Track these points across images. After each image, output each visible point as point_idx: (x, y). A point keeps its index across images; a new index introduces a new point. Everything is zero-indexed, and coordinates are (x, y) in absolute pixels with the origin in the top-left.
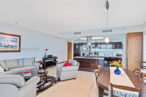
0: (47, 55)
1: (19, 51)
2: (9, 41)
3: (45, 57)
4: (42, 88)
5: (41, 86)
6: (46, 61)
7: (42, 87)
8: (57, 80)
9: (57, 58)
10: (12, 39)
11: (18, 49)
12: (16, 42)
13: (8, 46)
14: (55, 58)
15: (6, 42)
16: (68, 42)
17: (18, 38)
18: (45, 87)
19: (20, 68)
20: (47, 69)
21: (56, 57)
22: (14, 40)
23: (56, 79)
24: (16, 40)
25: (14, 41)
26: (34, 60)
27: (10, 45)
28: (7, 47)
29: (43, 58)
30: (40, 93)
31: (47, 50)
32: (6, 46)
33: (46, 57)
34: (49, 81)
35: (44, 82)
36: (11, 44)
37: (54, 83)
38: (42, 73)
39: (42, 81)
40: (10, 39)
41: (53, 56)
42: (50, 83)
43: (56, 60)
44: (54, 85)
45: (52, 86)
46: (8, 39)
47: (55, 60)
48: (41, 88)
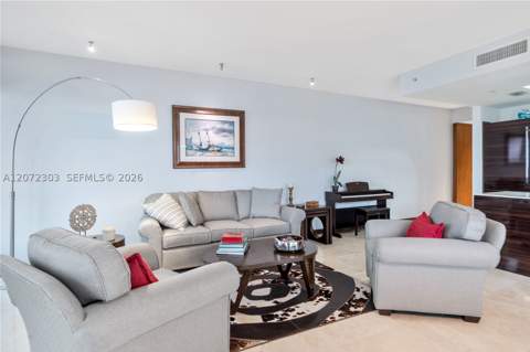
0: (343, 180)
1: (241, 164)
2: (210, 132)
3: (335, 189)
4: (275, 320)
5: (279, 307)
6: (339, 206)
7: (280, 313)
8: (361, 300)
9: (391, 196)
10: (219, 126)
11: (237, 159)
12: (232, 132)
13: (210, 146)
14: (383, 197)
15: (203, 134)
16: (455, 125)
17: (236, 120)
18: (291, 316)
19: (238, 220)
20: (340, 237)
21: (384, 191)
22: (226, 126)
23: (359, 295)
24: (231, 128)
25: (224, 131)
26: (291, 199)
27: (214, 146)
28: (206, 150)
29: (327, 194)
30: (254, 342)
31: (340, 160)
32: (204, 147)
33: (341, 189)
34: (320, 294)
35: (299, 291)
36: (217, 140)
37: (337, 313)
38: (289, 253)
39: (294, 288)
40: (213, 124)
41: (371, 188)
42: (323, 304)
43: (385, 206)
44: (334, 320)
45: (325, 323)
46: (208, 127)
47: (382, 203)
48: (272, 317)
